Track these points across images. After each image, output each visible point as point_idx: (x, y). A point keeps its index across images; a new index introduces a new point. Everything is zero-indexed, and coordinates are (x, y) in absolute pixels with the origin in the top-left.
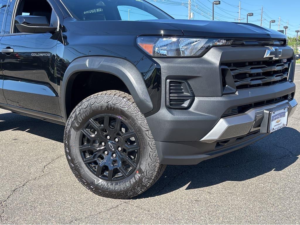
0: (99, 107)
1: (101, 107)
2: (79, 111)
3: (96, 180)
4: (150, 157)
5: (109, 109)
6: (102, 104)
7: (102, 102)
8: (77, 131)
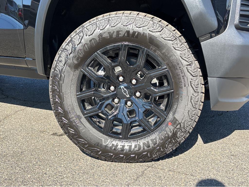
0: (114, 32)
1: (118, 32)
2: (80, 40)
3: (103, 140)
4: (191, 102)
5: (130, 36)
6: (120, 28)
7: (120, 24)
8: (75, 71)
